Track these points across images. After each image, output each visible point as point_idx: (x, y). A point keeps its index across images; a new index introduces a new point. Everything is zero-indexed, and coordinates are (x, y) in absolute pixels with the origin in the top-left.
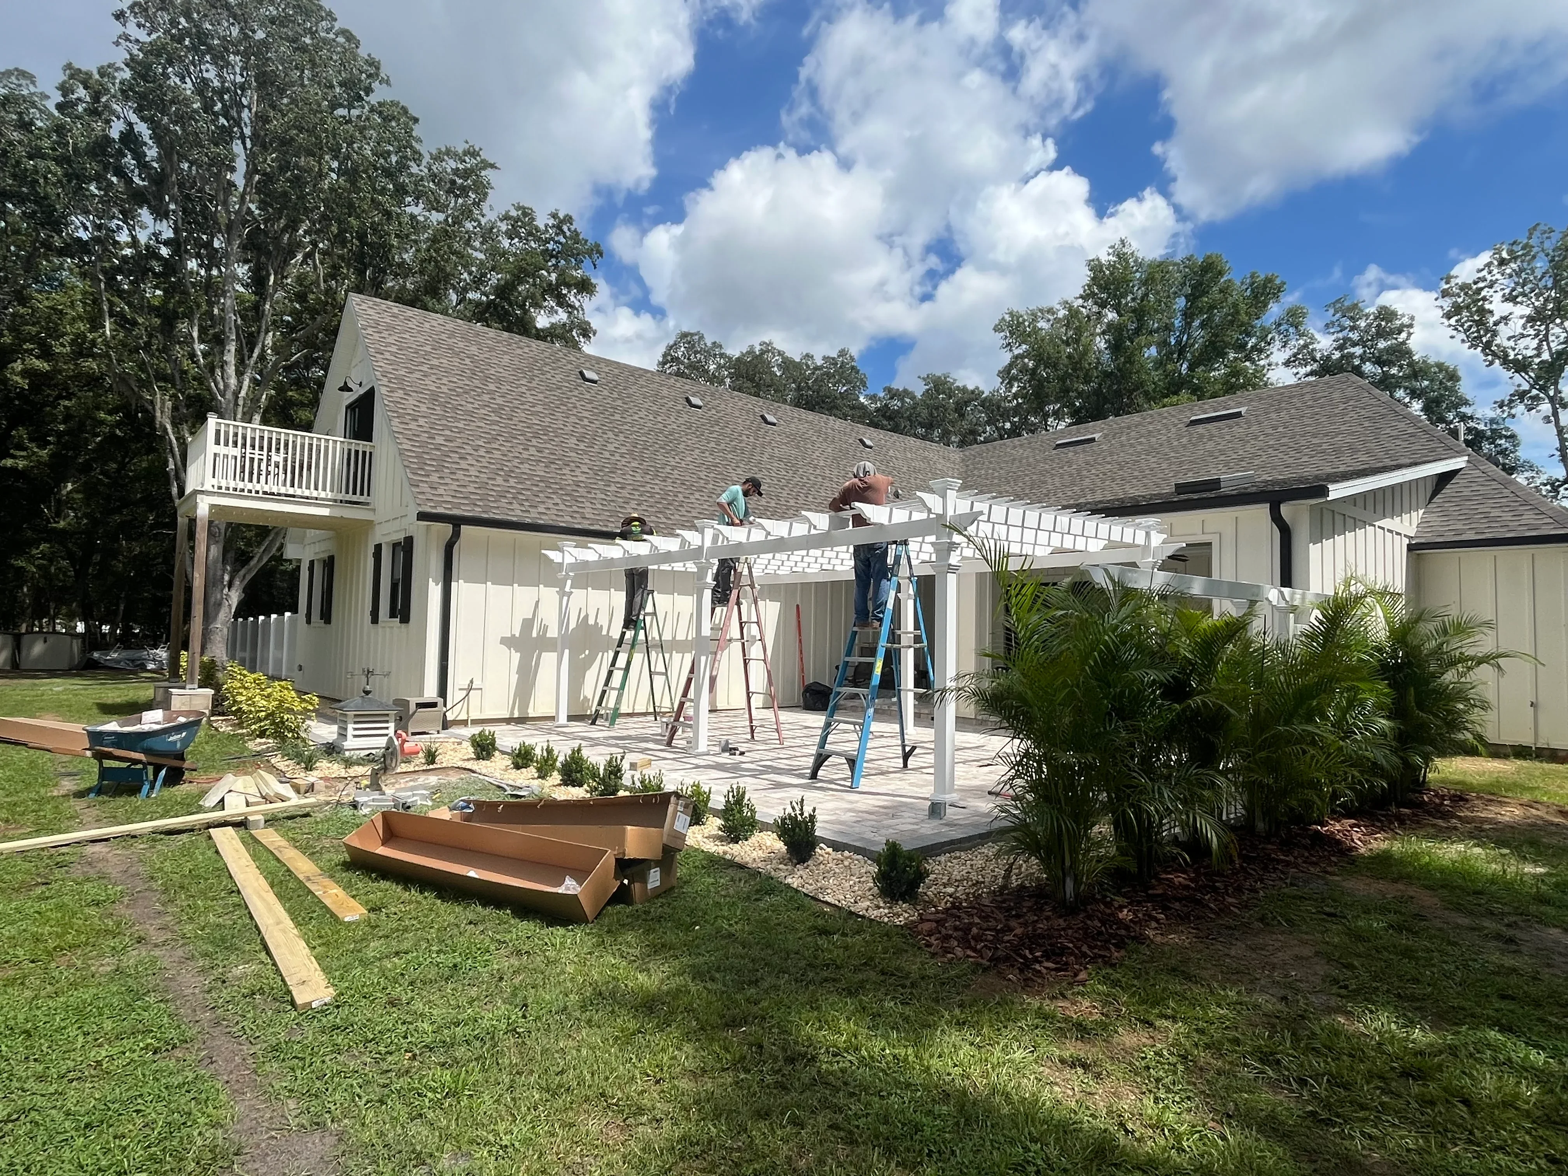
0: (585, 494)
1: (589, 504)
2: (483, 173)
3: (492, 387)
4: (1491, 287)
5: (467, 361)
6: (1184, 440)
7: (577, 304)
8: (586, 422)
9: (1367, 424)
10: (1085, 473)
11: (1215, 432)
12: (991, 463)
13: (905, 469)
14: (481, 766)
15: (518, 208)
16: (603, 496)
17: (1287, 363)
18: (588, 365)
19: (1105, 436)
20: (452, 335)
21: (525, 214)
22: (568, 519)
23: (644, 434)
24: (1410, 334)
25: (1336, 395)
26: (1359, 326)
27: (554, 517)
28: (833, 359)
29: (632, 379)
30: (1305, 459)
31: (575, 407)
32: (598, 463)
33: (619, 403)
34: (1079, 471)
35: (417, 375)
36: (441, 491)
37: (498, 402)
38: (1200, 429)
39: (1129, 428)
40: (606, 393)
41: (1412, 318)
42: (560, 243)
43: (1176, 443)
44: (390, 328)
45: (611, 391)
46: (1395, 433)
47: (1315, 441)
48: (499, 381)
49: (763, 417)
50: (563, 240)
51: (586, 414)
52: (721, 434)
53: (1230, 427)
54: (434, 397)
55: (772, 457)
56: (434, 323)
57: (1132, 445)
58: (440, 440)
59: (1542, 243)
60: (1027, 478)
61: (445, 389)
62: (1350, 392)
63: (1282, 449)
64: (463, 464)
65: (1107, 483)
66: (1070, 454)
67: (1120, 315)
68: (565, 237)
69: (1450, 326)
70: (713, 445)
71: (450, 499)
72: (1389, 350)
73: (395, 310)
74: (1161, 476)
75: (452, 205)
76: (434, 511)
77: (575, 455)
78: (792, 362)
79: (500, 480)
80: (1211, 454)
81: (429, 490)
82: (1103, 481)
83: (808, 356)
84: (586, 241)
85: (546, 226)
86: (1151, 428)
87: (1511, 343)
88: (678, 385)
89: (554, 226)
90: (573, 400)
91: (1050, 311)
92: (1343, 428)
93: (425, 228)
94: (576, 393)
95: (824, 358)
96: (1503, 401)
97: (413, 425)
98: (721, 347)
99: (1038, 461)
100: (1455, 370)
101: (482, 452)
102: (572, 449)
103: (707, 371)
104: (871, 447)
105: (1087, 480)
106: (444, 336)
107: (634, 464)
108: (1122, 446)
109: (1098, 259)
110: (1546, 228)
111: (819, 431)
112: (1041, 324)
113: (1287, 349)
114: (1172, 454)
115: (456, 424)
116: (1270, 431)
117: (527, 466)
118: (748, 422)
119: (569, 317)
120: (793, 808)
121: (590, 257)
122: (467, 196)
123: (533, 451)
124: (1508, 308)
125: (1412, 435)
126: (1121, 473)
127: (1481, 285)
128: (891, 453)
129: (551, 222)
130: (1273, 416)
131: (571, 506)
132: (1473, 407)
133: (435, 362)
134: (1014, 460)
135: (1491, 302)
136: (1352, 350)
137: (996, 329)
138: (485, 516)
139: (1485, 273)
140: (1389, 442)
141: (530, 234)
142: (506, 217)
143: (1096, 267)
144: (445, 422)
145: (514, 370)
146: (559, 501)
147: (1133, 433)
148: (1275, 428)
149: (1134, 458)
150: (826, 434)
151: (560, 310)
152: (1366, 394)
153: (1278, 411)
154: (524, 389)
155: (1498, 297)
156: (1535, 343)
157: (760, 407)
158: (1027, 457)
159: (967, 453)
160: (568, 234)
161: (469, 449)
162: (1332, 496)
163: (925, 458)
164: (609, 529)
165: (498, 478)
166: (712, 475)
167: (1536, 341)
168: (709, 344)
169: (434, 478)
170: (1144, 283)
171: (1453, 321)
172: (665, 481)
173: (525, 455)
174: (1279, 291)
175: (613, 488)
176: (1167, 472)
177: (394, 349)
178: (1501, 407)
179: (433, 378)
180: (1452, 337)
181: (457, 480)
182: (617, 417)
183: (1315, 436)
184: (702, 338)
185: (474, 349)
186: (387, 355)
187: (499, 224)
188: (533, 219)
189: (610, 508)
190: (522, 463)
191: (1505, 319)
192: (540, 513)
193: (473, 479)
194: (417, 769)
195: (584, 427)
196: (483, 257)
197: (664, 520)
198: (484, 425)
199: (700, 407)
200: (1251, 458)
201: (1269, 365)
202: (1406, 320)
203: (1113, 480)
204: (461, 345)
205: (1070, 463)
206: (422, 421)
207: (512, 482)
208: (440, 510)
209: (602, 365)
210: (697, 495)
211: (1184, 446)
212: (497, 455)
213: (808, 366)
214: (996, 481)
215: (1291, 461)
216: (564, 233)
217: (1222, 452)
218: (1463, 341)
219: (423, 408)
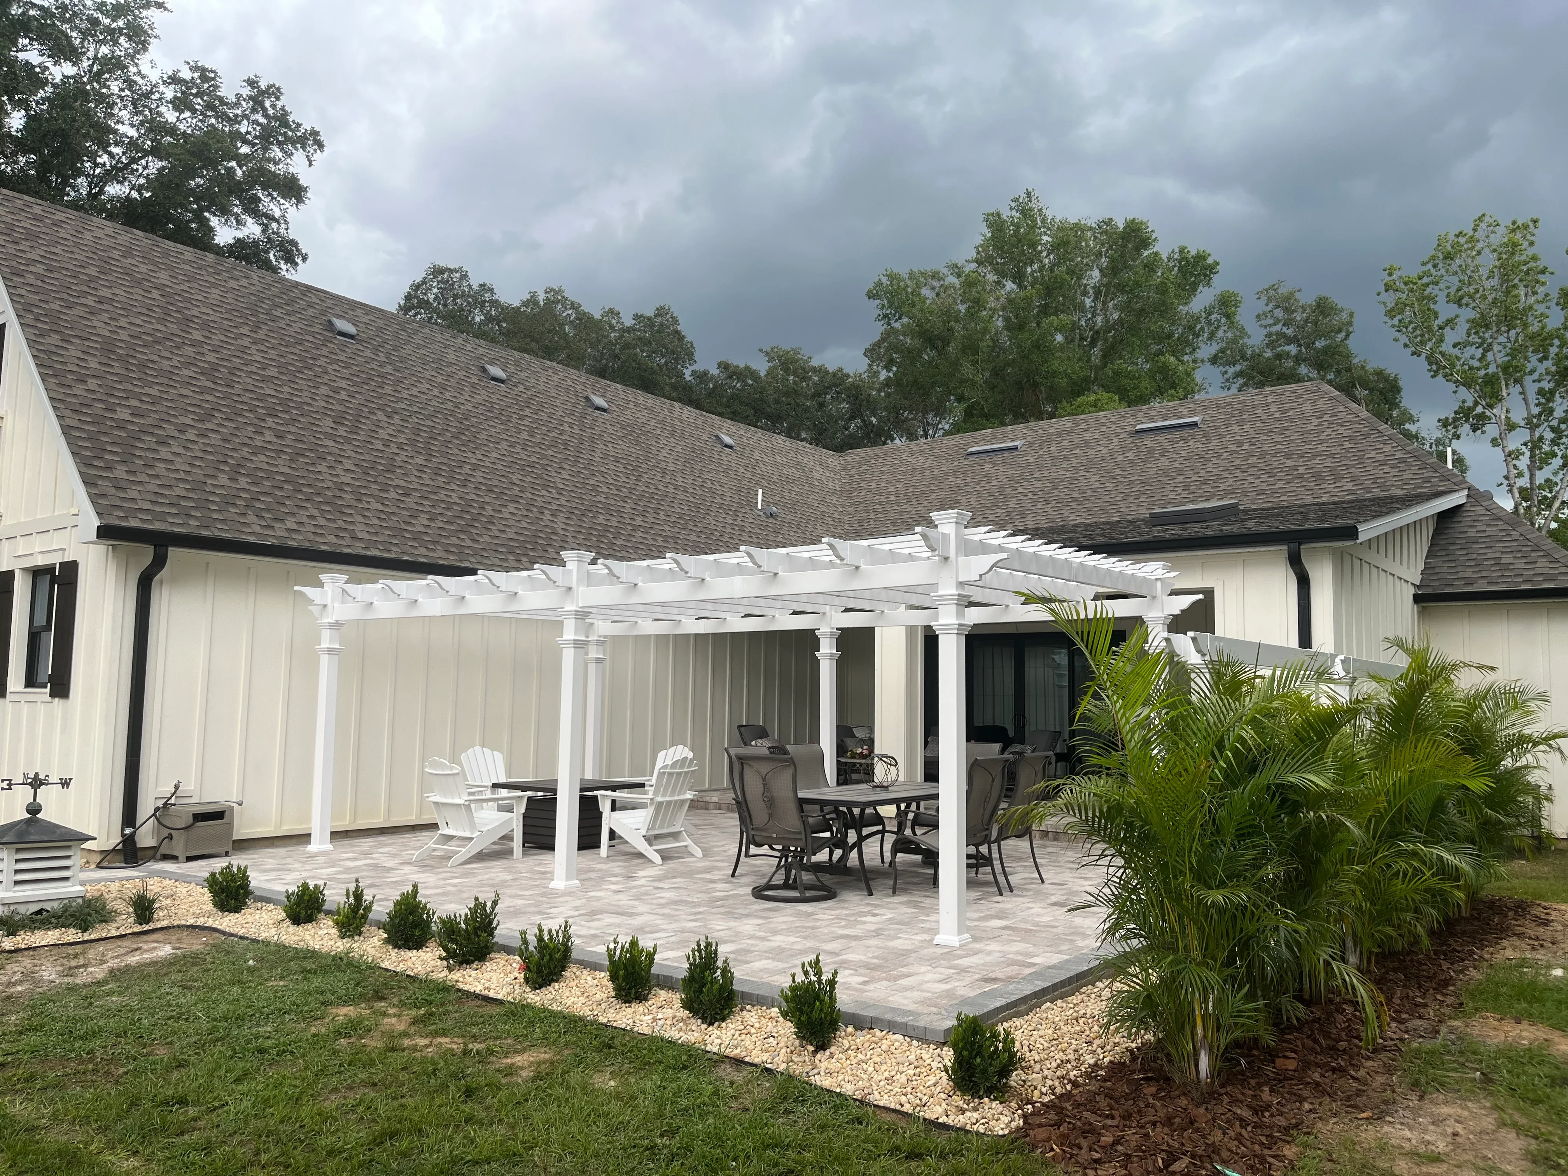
0: (354, 503)
1: (359, 518)
2: (145, 13)
3: (197, 336)
4: (1437, 283)
5: (155, 294)
6: (1131, 455)
7: (277, 213)
8: (343, 395)
9: (1347, 445)
10: (1008, 491)
11: (1166, 445)
12: (882, 473)
13: (775, 478)
14: (228, 922)
15: (194, 69)
16: (381, 507)
17: (1214, 360)
18: (337, 310)
19: (1031, 444)
20: (128, 253)
21: (204, 78)
22: (331, 539)
23: (430, 417)
24: (1347, 336)
25: (1307, 407)
26: (1294, 320)
27: (312, 537)
28: (649, 319)
29: (403, 335)
30: (1280, 484)
31: (327, 373)
32: (367, 457)
33: (389, 369)
34: (1001, 489)
35: (78, 311)
36: (133, 494)
37: (208, 359)
38: (1149, 441)
39: (1059, 435)
40: (368, 353)
41: (1351, 315)
42: (259, 124)
43: (1120, 458)
44: (31, 236)
45: (376, 350)
46: (1380, 457)
47: (1289, 463)
48: (206, 326)
49: (587, 398)
50: (263, 121)
51: (342, 384)
52: (535, 421)
53: (1186, 440)
54: (108, 348)
55: (605, 456)
56: (99, 233)
57: (1066, 458)
58: (123, 414)
59: (1488, 237)
60: (934, 496)
61: (123, 335)
62: (1322, 404)
63: (1252, 471)
64: (164, 452)
65: (1040, 505)
66: (987, 467)
67: (1020, 286)
68: (266, 116)
69: (1393, 326)
70: (524, 435)
71: (147, 506)
72: (1325, 350)
73: (37, 210)
74: (1107, 498)
75: (91, 54)
76: (124, 524)
77: (332, 443)
78: (590, 318)
79: (223, 479)
80: (1166, 472)
81: (113, 491)
82: (1034, 503)
83: (612, 312)
84: (299, 125)
85: (238, 96)
86: (1087, 436)
87: (1456, 351)
88: (469, 347)
89: (251, 98)
90: (322, 362)
91: (935, 276)
92: (1320, 448)
93: (44, 83)
94: (324, 351)
95: (637, 317)
96: (1447, 419)
97: (79, 389)
98: (491, 290)
99: (946, 474)
100: (1396, 379)
101: (191, 435)
102: (328, 436)
103: (471, 324)
104: (731, 447)
105: (1013, 501)
106: (116, 254)
107: (420, 460)
108: (1053, 458)
109: (998, 215)
110: (1492, 221)
111: (663, 422)
112: (925, 292)
113: (1214, 344)
114: (1118, 472)
115: (147, 390)
116: (1233, 448)
117: (263, 458)
118: (569, 406)
119: (264, 231)
120: (806, 973)
121: (304, 148)
122: (116, 43)
123: (269, 436)
124: (1451, 310)
125: (1402, 461)
126: (1055, 493)
127: (1426, 280)
128: (757, 456)
129: (246, 91)
130: (1235, 428)
131: (334, 520)
132: (1417, 425)
133: (105, 293)
134: (914, 470)
135: (1435, 303)
136: (1287, 348)
137: (871, 295)
138: (205, 533)
139: (1429, 266)
140: (1375, 468)
141: (209, 106)
142: (174, 80)
143: (995, 223)
144: (130, 387)
145: (228, 311)
146: (315, 512)
147: (1065, 443)
148: (1240, 444)
149: (1069, 474)
150: (672, 426)
151: (250, 221)
152: (1342, 408)
153: (1241, 423)
154: (246, 342)
155: (1442, 298)
156: (1479, 353)
157: (584, 384)
158: (931, 468)
159: (849, 459)
160: (271, 112)
161: (170, 429)
162: (1362, 538)
163: (799, 463)
164: (392, 556)
165: (220, 475)
166: (529, 479)
167: (1481, 350)
168: (475, 286)
169: (120, 472)
170: (1054, 248)
171: (1396, 321)
172: (465, 486)
173: (258, 441)
174: (1211, 272)
175: (392, 495)
176: (1113, 494)
177: (40, 269)
178: (1445, 426)
179: (105, 317)
180: (1396, 340)
181: (157, 476)
182: (388, 389)
183: (1288, 456)
184: (464, 277)
185: (163, 277)
186: (30, 279)
187: (162, 88)
188: (216, 87)
189: (390, 524)
190: (255, 454)
191: (1450, 322)
192: (289, 530)
193: (182, 475)
194: (122, 931)
195: (341, 402)
196: (136, 135)
197: (469, 543)
198: (191, 394)
199: (502, 381)
200: (1215, 481)
201: (1195, 361)
202: (1344, 316)
203: (1047, 502)
204: (143, 268)
205: (987, 477)
206: (92, 384)
207: (243, 482)
208: (133, 523)
209: (359, 312)
210: (511, 508)
211: (1131, 462)
212: (215, 438)
213: (612, 327)
214: (893, 498)
215: (1263, 486)
216: (264, 110)
217: (1180, 472)
218: (1406, 346)
219: (93, 364)
